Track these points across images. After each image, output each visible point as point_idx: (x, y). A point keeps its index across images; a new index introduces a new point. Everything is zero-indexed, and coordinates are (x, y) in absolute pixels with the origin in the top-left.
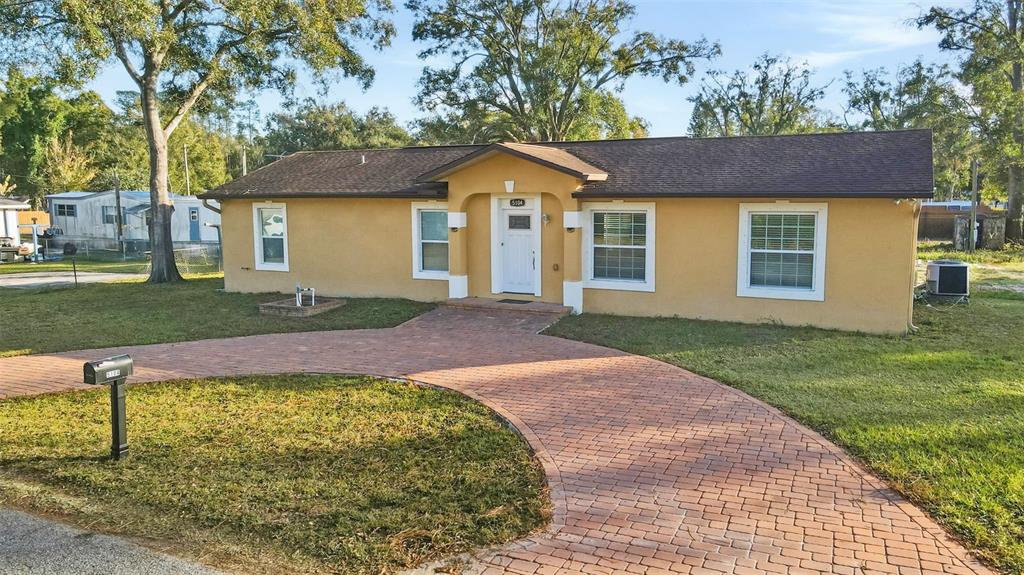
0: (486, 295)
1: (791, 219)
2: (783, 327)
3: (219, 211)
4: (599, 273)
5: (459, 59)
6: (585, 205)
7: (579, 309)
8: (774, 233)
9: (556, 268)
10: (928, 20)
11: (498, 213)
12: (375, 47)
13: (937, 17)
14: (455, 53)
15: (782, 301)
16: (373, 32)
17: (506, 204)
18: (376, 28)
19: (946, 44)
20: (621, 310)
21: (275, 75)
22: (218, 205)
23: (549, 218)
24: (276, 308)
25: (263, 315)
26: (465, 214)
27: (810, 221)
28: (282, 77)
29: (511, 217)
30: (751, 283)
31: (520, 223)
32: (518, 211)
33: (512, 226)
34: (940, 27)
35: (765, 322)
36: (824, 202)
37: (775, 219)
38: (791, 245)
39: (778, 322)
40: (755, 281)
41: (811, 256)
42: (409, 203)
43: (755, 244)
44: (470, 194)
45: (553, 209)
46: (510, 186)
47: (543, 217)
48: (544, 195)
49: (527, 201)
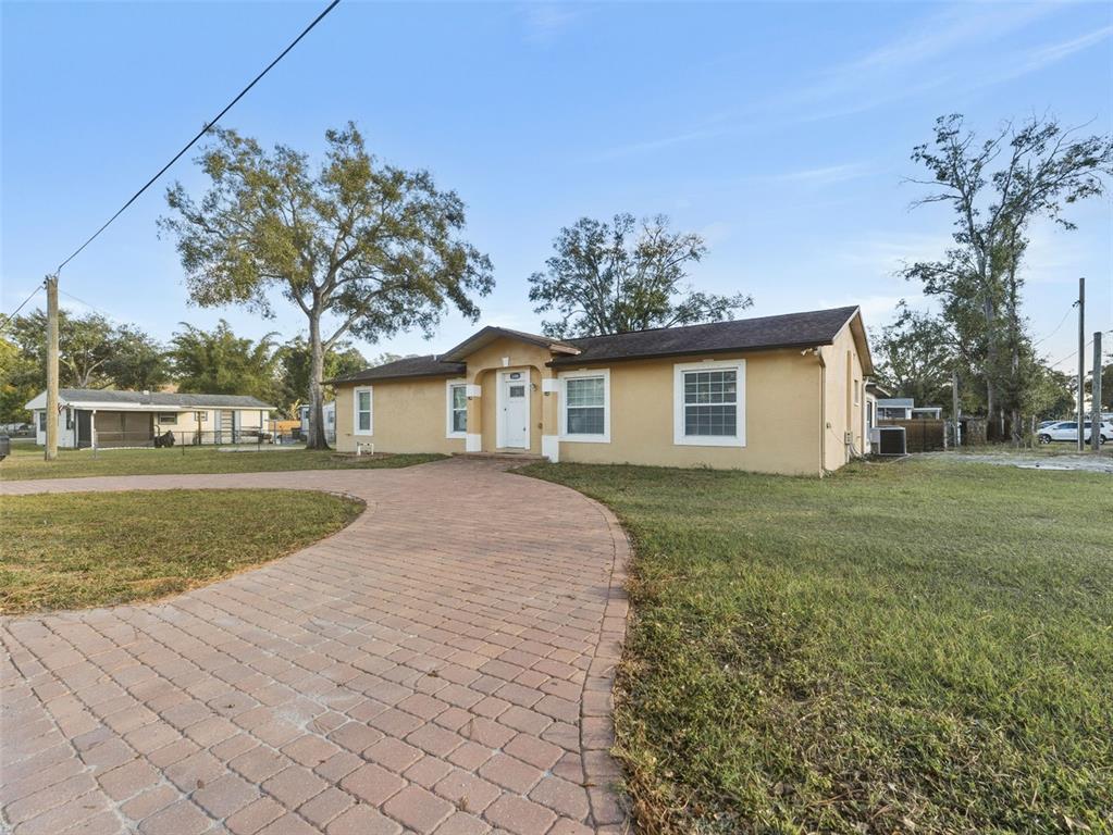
0: (494, 450)
1: (716, 376)
2: (711, 470)
6: (560, 374)
7: (555, 459)
8: (704, 388)
9: (540, 426)
10: (914, 273)
11: (502, 384)
13: (921, 271)
15: (710, 448)
17: (508, 377)
18: (480, 281)
19: (929, 290)
20: (587, 459)
23: (535, 386)
26: (479, 387)
29: (512, 388)
30: (687, 433)
31: (517, 392)
32: (516, 383)
33: (512, 395)
34: (924, 278)
35: (698, 467)
36: (742, 358)
37: (704, 377)
38: (716, 398)
39: (708, 467)
40: (689, 431)
41: (735, 407)
42: (445, 381)
43: (688, 399)
44: (480, 370)
45: (537, 378)
46: (506, 362)
47: (531, 386)
48: (532, 368)
49: (520, 375)
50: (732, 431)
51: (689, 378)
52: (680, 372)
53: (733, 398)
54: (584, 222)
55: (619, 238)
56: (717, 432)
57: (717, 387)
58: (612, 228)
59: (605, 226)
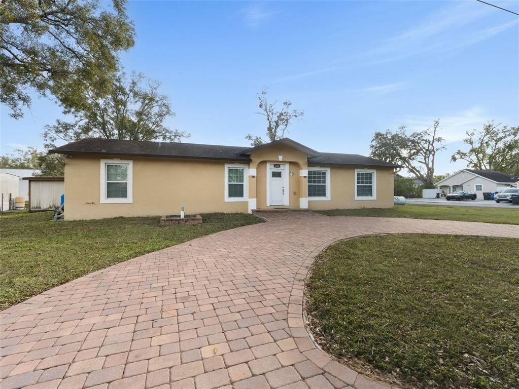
1: (366, 175)
4: (310, 195)
8: (363, 178)
17: (273, 167)
23: (293, 172)
27: (371, 175)
29: (274, 172)
30: (357, 195)
31: (277, 175)
32: (277, 170)
33: (273, 176)
35: (362, 208)
38: (367, 182)
39: (366, 208)
41: (371, 186)
42: (223, 164)
43: (358, 182)
44: (261, 160)
45: (294, 169)
46: (281, 158)
47: (290, 172)
48: (291, 163)
49: (281, 166)
52: (357, 171)
53: (371, 183)
55: (134, 83)
56: (366, 195)
57: (366, 179)
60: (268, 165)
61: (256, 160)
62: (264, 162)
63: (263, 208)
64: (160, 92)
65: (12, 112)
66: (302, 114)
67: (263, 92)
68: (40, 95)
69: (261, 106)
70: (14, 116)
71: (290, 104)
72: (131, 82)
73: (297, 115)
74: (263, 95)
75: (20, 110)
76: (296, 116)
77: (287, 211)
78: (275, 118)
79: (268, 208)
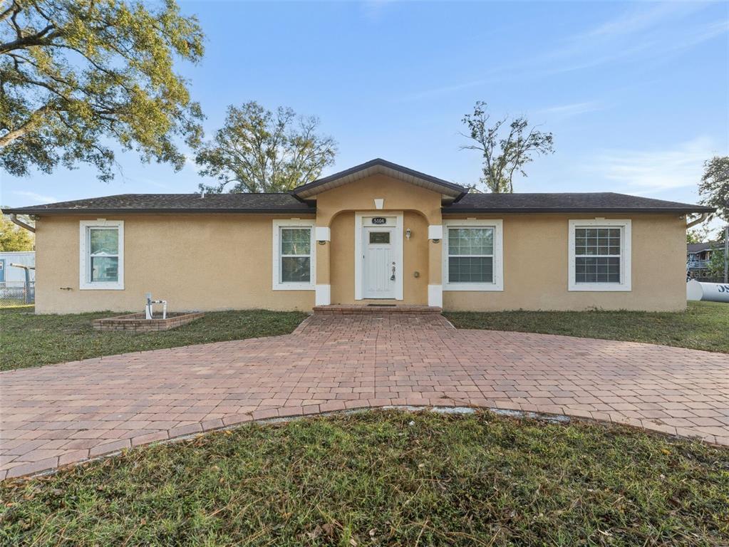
1: (603, 232)
3: (34, 230)
4: (453, 278)
5: (223, 181)
6: (444, 222)
8: (592, 242)
9: (417, 275)
12: (186, 142)
14: (221, 178)
15: (599, 293)
16: (185, 130)
17: (369, 222)
20: (476, 307)
21: (96, 151)
22: (33, 224)
23: (412, 234)
24: (119, 323)
25: (100, 332)
26: (330, 229)
27: (616, 233)
28: (101, 155)
29: (371, 233)
30: (577, 281)
31: (380, 238)
32: (379, 229)
35: (590, 309)
36: (628, 218)
37: (593, 232)
38: (604, 251)
39: (599, 309)
40: (579, 279)
41: (618, 259)
42: (270, 221)
43: (578, 251)
44: (340, 210)
45: (415, 225)
46: (379, 204)
47: (405, 233)
48: (407, 213)
49: (387, 219)
50: (616, 278)
51: (579, 232)
52: (573, 225)
53: (617, 251)
54: (251, 106)
55: (281, 125)
56: (602, 279)
57: (604, 242)
58: (274, 116)
59: (269, 113)
60: (358, 219)
61: (328, 210)
62: (350, 214)
63: (348, 303)
64: (319, 133)
65: (101, 174)
66: (549, 138)
67: (476, 111)
68: (124, 147)
69: (474, 136)
70: (104, 178)
71: (525, 124)
72: (278, 123)
73: (540, 141)
74: (477, 118)
75: (110, 170)
76: (536, 144)
77: (400, 312)
78: (497, 152)
79: (359, 303)
